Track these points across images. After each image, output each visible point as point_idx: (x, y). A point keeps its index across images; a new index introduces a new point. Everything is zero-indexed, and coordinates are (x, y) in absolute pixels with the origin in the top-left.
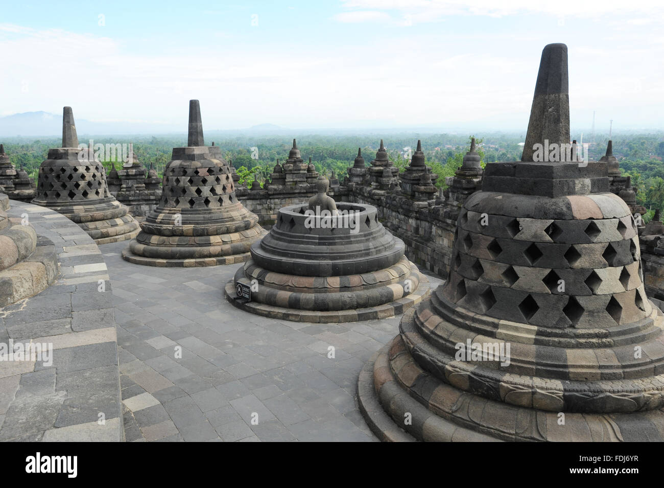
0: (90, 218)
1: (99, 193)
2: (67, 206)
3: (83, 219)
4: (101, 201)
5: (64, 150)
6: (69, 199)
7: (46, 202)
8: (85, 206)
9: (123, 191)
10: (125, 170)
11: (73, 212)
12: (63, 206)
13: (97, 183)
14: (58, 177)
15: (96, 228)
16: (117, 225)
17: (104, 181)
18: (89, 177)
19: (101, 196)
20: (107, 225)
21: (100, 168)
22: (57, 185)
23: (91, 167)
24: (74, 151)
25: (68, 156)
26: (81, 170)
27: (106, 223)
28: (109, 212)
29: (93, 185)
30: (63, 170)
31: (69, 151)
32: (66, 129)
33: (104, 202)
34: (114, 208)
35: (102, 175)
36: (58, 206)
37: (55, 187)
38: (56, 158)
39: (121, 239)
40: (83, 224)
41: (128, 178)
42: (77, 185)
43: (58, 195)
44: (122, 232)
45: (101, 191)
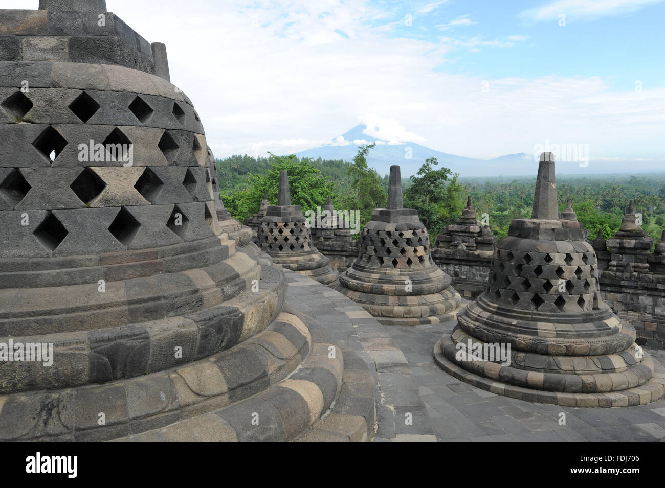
0: (564, 350)
1: (584, 301)
2: (527, 319)
3: (551, 350)
4: (587, 319)
5: (534, 223)
6: (533, 307)
7: (496, 305)
8: (557, 325)
9: (612, 270)
10: (618, 240)
11: (536, 334)
12: (521, 318)
13: (582, 284)
14: (519, 267)
15: (574, 372)
16: (613, 370)
17: (594, 280)
18: (569, 272)
19: (588, 307)
20: (594, 368)
21: (590, 258)
22: (516, 280)
23: (574, 256)
24: (548, 226)
25: (538, 234)
26: (558, 260)
27: (592, 364)
28: (599, 342)
29: (575, 287)
30: (528, 258)
31: (541, 227)
32: (541, 189)
33: (591, 321)
34: (608, 334)
35: (592, 269)
36: (514, 317)
37: (512, 284)
38: (519, 236)
39: (621, 403)
40: (551, 358)
41: (622, 251)
42: (548, 286)
43: (516, 298)
44: (624, 386)
45: (588, 298)
